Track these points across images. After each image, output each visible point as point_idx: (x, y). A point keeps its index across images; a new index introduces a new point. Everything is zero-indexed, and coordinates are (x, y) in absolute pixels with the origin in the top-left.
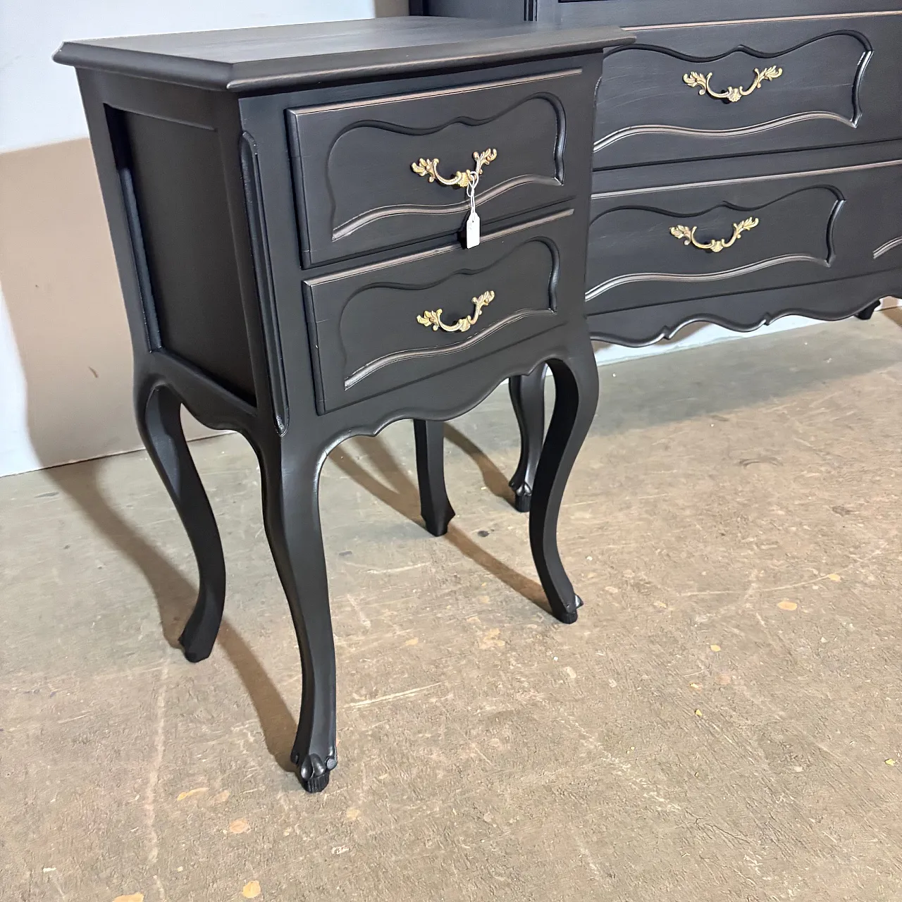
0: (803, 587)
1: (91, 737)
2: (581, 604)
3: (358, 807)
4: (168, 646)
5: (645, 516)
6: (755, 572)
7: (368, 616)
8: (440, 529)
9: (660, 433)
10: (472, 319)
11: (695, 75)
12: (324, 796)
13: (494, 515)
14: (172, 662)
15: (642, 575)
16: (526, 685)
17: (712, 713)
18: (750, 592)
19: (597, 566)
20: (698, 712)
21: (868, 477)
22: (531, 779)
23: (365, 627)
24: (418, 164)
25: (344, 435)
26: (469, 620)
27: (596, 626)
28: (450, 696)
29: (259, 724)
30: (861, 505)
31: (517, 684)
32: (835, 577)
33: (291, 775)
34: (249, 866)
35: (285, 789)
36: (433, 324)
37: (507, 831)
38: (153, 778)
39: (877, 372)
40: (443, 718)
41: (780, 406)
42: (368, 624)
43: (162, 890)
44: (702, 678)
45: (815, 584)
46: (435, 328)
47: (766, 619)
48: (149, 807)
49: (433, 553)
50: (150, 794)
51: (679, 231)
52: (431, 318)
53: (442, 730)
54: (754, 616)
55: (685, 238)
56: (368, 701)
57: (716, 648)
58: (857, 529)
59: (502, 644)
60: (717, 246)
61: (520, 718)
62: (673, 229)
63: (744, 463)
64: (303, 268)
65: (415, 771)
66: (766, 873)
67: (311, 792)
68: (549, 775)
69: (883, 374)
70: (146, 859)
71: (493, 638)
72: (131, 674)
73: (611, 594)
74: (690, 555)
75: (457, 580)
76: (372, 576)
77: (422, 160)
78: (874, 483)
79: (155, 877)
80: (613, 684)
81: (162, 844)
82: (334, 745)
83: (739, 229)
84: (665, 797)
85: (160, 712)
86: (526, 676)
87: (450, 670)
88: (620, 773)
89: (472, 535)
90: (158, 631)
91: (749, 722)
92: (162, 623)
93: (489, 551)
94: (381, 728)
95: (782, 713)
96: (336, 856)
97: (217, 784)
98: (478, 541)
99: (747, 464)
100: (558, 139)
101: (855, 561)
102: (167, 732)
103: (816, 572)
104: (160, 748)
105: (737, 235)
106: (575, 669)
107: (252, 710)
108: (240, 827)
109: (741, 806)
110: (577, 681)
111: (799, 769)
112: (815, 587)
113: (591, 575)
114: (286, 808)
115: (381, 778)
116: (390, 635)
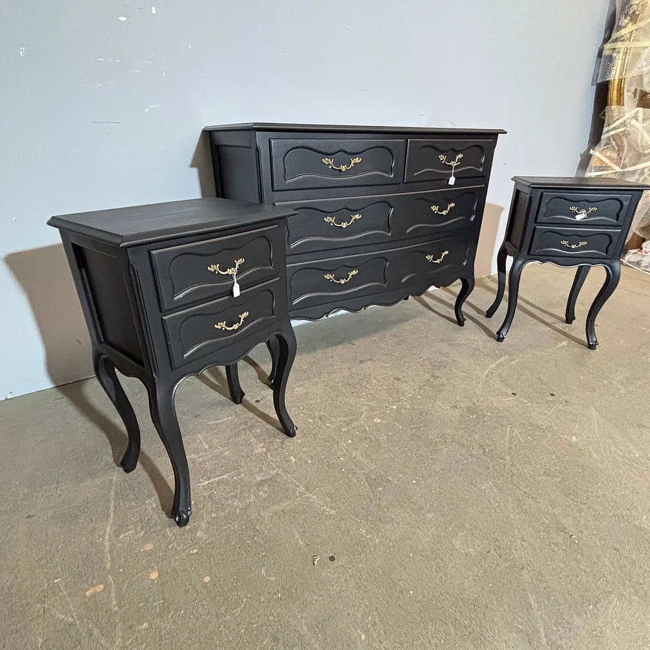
0: (383, 412)
1: (79, 514)
2: (297, 429)
3: (202, 530)
4: (116, 466)
5: (323, 387)
6: (365, 408)
7: (207, 443)
8: (239, 400)
9: (330, 351)
10: (239, 324)
11: (328, 218)
12: (187, 527)
13: (262, 392)
14: (118, 474)
15: (322, 413)
16: (274, 466)
17: (348, 470)
18: (363, 416)
19: (305, 411)
20: (343, 470)
21: (406, 364)
22: (276, 508)
23: (205, 449)
24: (210, 267)
25: (185, 376)
26: (251, 441)
27: (303, 437)
28: (242, 475)
29: (158, 498)
30: (404, 376)
31: (271, 467)
32: (395, 407)
33: (172, 520)
34: (153, 564)
35: (170, 527)
36: (222, 328)
37: (266, 532)
38: (108, 529)
39: (410, 321)
40: (239, 486)
41: (375, 337)
42: (207, 447)
43: (113, 582)
44: (344, 455)
45: (388, 410)
46: (223, 329)
47: (369, 427)
48: (107, 543)
49: (236, 413)
50: (107, 537)
51: (328, 277)
52: (221, 325)
53: (239, 491)
54: (365, 426)
55: (330, 279)
56: (207, 482)
57: (350, 441)
58: (402, 386)
59: (265, 449)
60: (343, 282)
61: (272, 481)
62: (325, 276)
63: (361, 362)
64: (161, 312)
65: (227, 511)
66: (368, 535)
67: (181, 527)
68: (284, 505)
69: (412, 322)
70: (105, 568)
71: (261, 448)
72: (98, 481)
73: (309, 423)
74: (340, 402)
75: (246, 423)
76: (209, 425)
77: (212, 266)
78: (409, 367)
79: (109, 576)
80: (310, 461)
81: (113, 560)
82: (190, 505)
83: (351, 275)
84: (330, 509)
85: (112, 498)
86: (275, 462)
87: (243, 464)
88: (312, 500)
89: (253, 402)
90: (111, 459)
91: (362, 472)
92: (113, 456)
93: (260, 409)
94: (212, 493)
95: (375, 466)
96: (192, 554)
97: (139, 528)
98: (255, 404)
100: (270, 252)
101: (402, 400)
102: (115, 507)
103: (387, 405)
104: (112, 515)
105: (350, 277)
106: (294, 457)
107: (155, 492)
108: (149, 547)
109: (359, 507)
110: (295, 462)
111: (381, 489)
112: (388, 412)
113: (302, 415)
114: (170, 535)
115: (213, 516)
116: (217, 450)
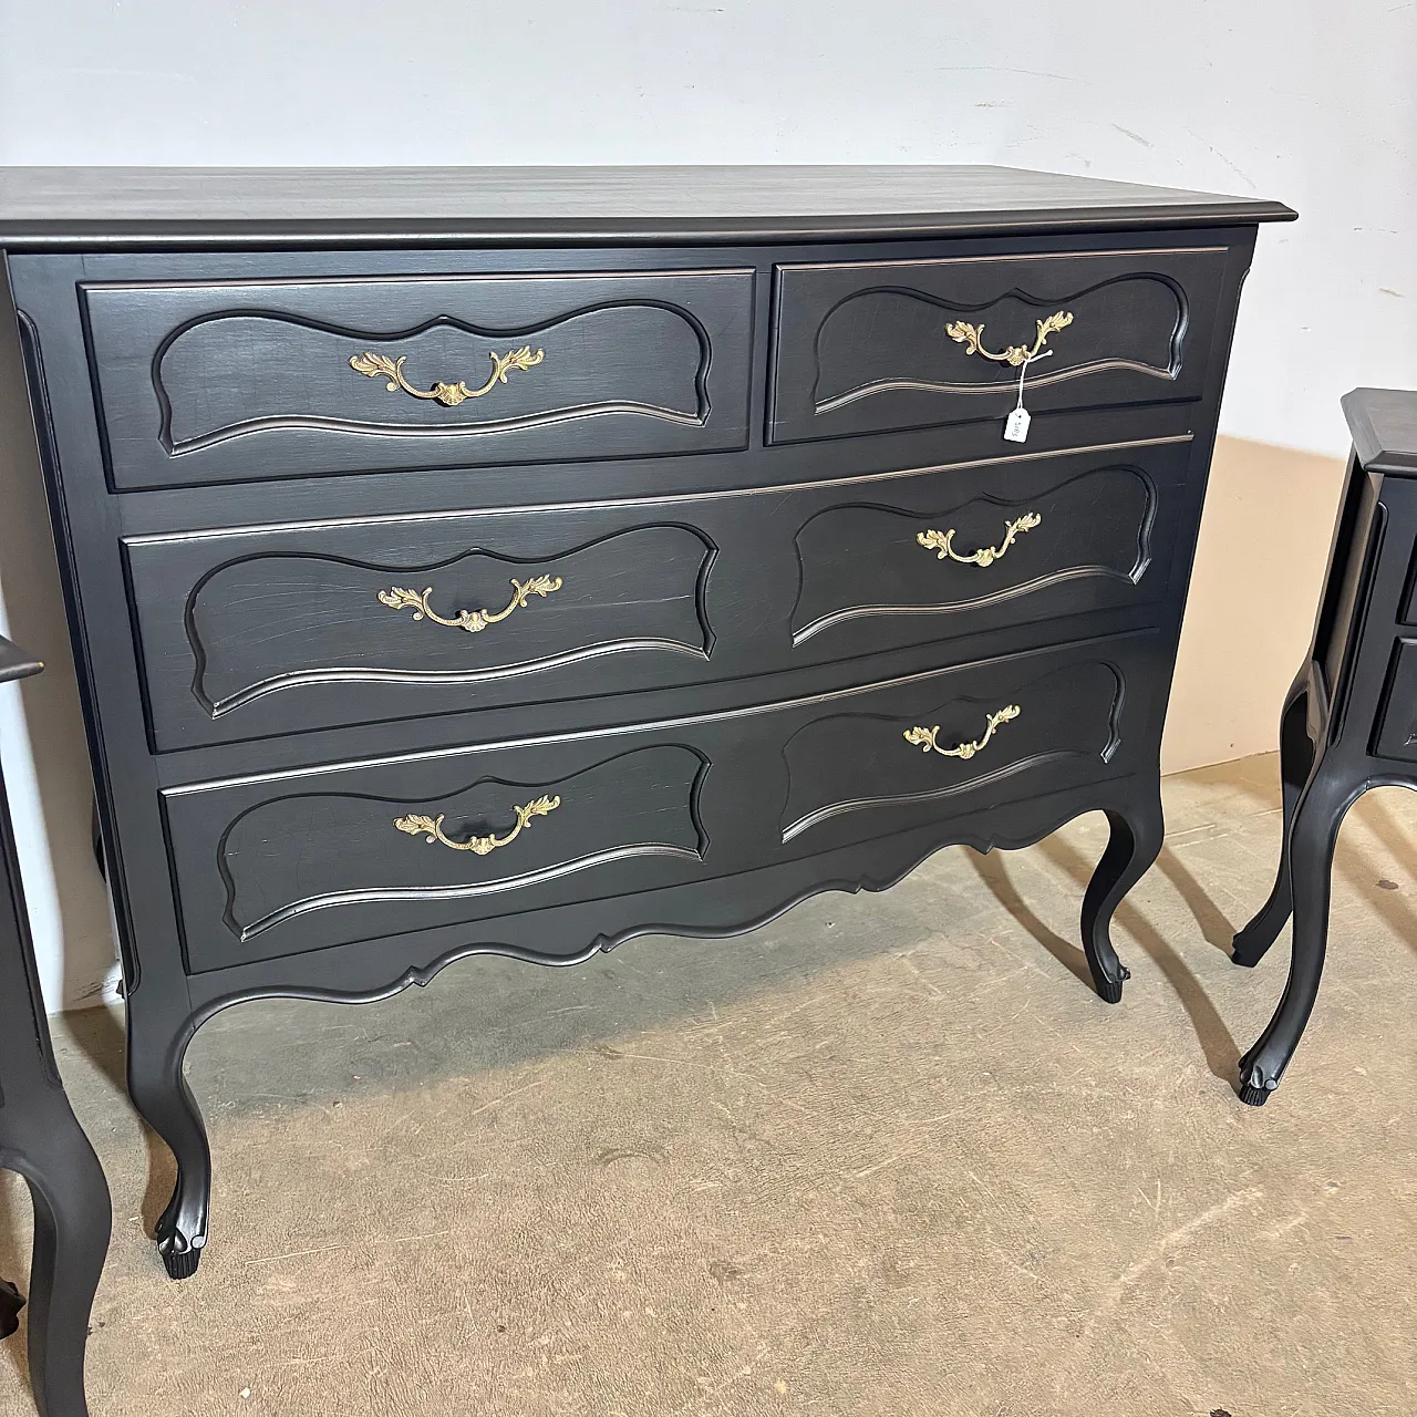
5: (387, 1285)
11: (397, 592)
30: (761, 1258)
41: (717, 1028)
51: (411, 825)
55: (425, 834)
60: (484, 846)
62: (398, 821)
63: (605, 1158)
69: (902, 959)
83: (526, 814)
99: (609, 1161)
105: (525, 823)
